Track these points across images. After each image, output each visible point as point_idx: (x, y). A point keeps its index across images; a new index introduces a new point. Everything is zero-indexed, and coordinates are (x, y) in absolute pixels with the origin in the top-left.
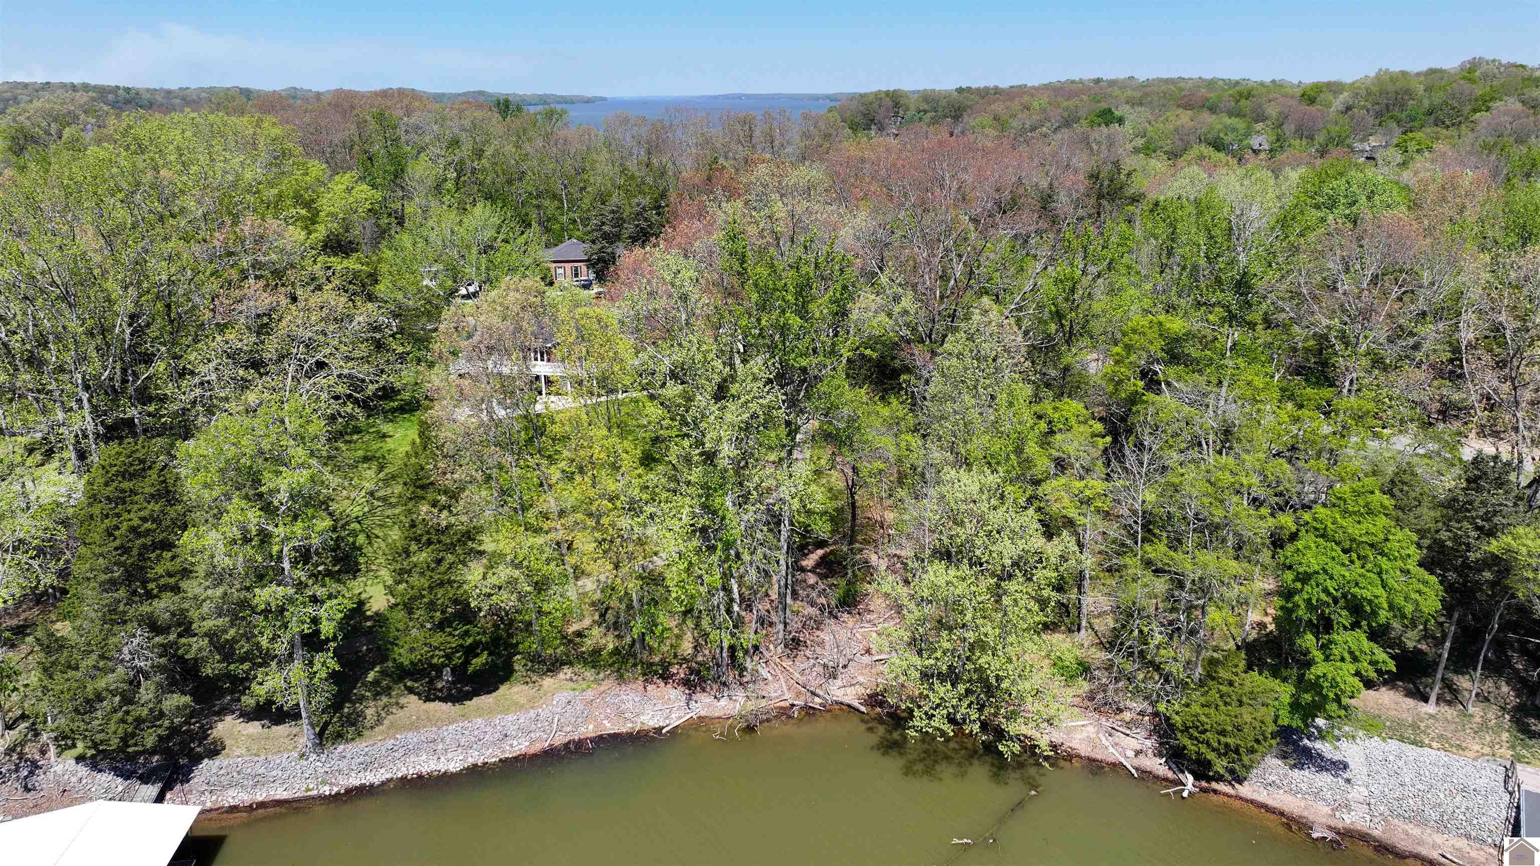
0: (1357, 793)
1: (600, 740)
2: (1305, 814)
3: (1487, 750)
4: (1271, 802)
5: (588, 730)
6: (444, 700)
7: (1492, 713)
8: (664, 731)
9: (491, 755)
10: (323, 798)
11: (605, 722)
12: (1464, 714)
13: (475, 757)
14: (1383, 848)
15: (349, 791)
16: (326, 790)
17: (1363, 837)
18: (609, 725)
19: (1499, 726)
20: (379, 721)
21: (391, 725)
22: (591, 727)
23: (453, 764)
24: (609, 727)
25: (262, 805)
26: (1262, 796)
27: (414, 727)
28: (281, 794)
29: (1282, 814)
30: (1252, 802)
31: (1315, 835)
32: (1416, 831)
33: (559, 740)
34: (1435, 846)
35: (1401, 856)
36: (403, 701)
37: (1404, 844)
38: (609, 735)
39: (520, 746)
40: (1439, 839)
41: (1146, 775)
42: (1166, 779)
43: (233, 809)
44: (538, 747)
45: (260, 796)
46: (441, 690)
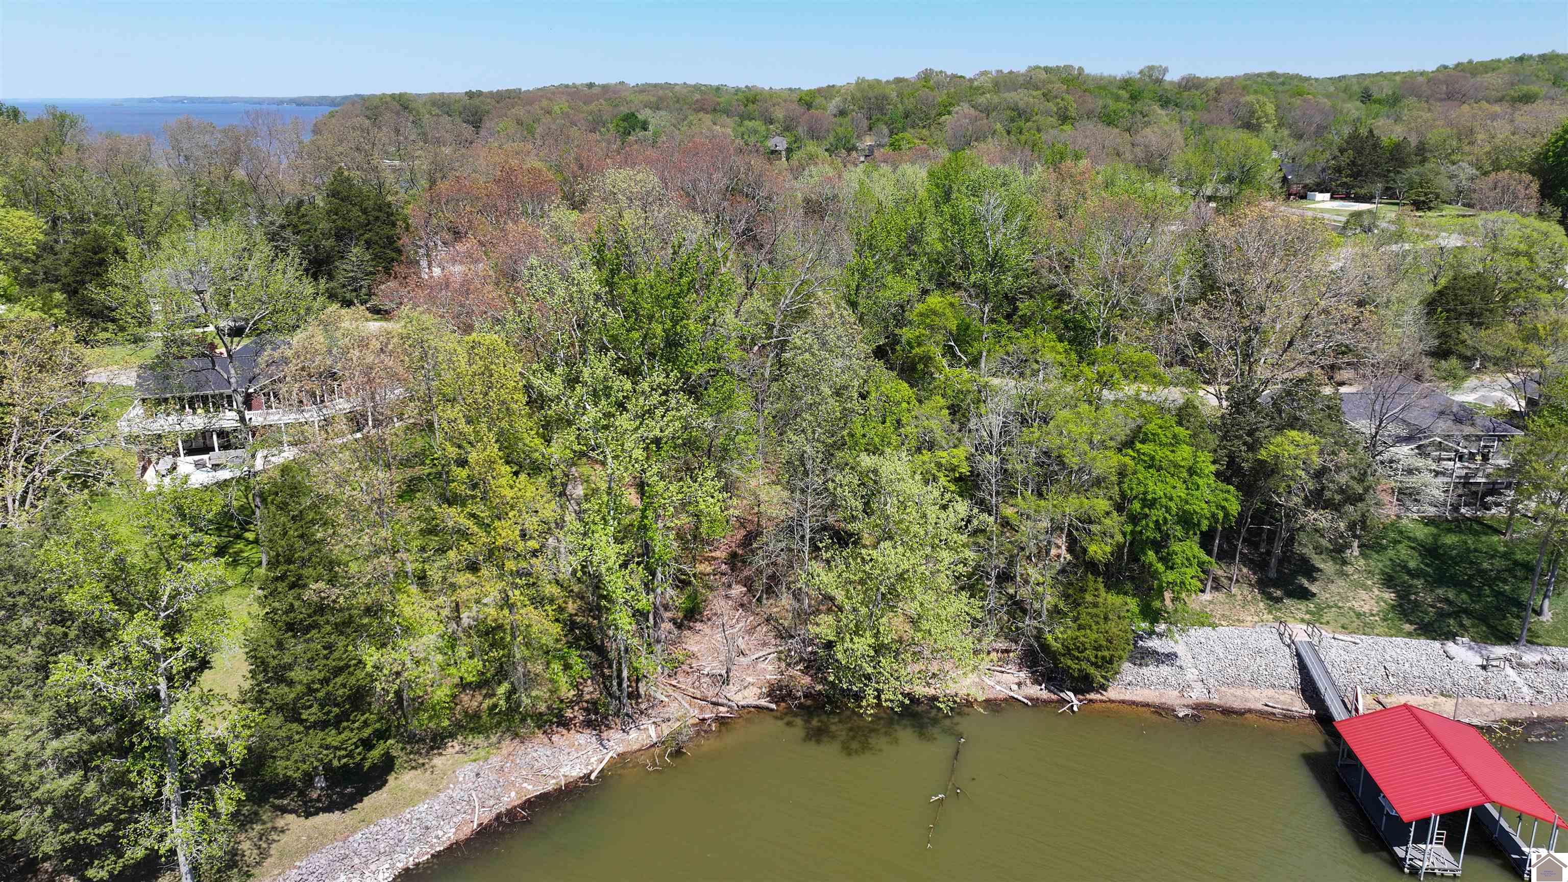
0: (1191, 674)
1: (529, 804)
2: (1163, 700)
3: (1256, 619)
4: (1134, 698)
5: (511, 799)
6: (329, 809)
7: (1246, 590)
8: (593, 777)
9: (419, 854)
11: (525, 785)
12: (1230, 595)
14: (1227, 711)
17: (1209, 707)
18: (530, 787)
19: (1254, 598)
20: (264, 854)
21: (282, 855)
22: (513, 794)
23: (382, 875)
24: (533, 789)
26: (1128, 696)
27: (307, 850)
29: (1147, 705)
30: (1123, 702)
31: (1181, 715)
32: (1239, 692)
33: (487, 816)
34: (1257, 700)
35: (1241, 713)
36: (280, 823)
37: (1237, 705)
38: (536, 797)
39: (447, 835)
40: (1256, 693)
41: (1035, 701)
42: (1054, 701)
44: (467, 831)
46: (319, 800)
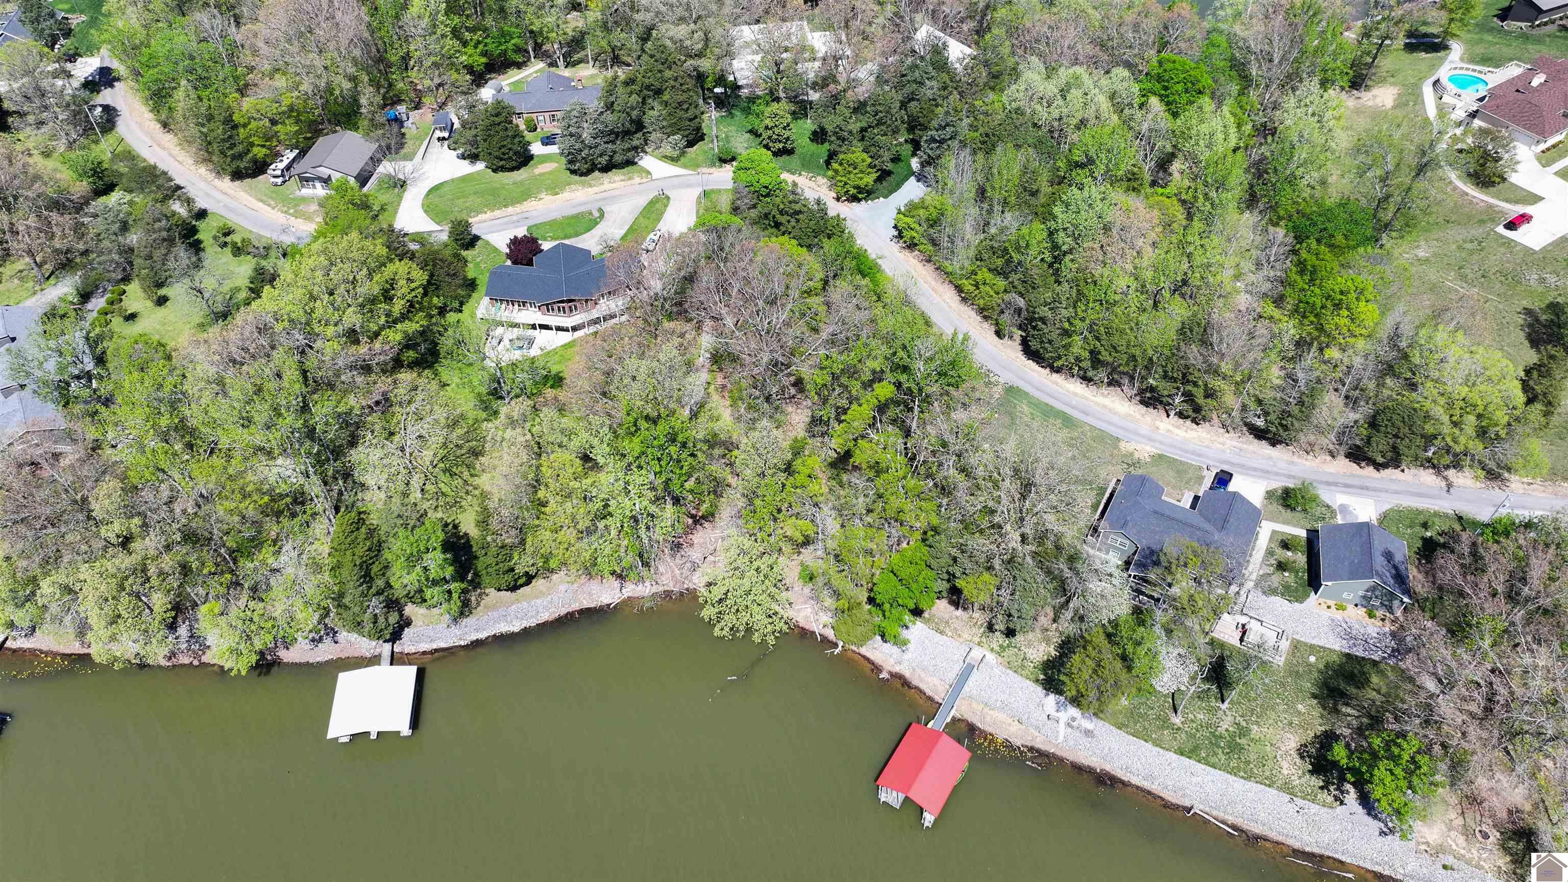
0: (907, 656)
1: (582, 612)
2: (882, 665)
3: (968, 638)
4: (872, 657)
5: (576, 606)
6: (507, 590)
7: (982, 617)
8: (613, 605)
9: (532, 622)
10: (461, 646)
11: (584, 601)
12: (971, 617)
13: (526, 624)
14: (905, 683)
15: (472, 643)
16: (462, 643)
17: (900, 677)
19: (981, 624)
20: (478, 604)
21: (485, 607)
22: (577, 604)
23: (516, 627)
24: (587, 604)
25: (436, 650)
26: (868, 655)
27: (494, 608)
28: (443, 645)
29: (872, 663)
30: (864, 657)
31: (882, 676)
32: (921, 675)
33: (563, 611)
34: (926, 683)
35: (912, 688)
36: (487, 591)
37: (915, 682)
38: (586, 608)
39: (545, 617)
41: (825, 639)
42: (832, 642)
43: (424, 653)
44: (553, 617)
45: (435, 646)
46: (504, 584)
